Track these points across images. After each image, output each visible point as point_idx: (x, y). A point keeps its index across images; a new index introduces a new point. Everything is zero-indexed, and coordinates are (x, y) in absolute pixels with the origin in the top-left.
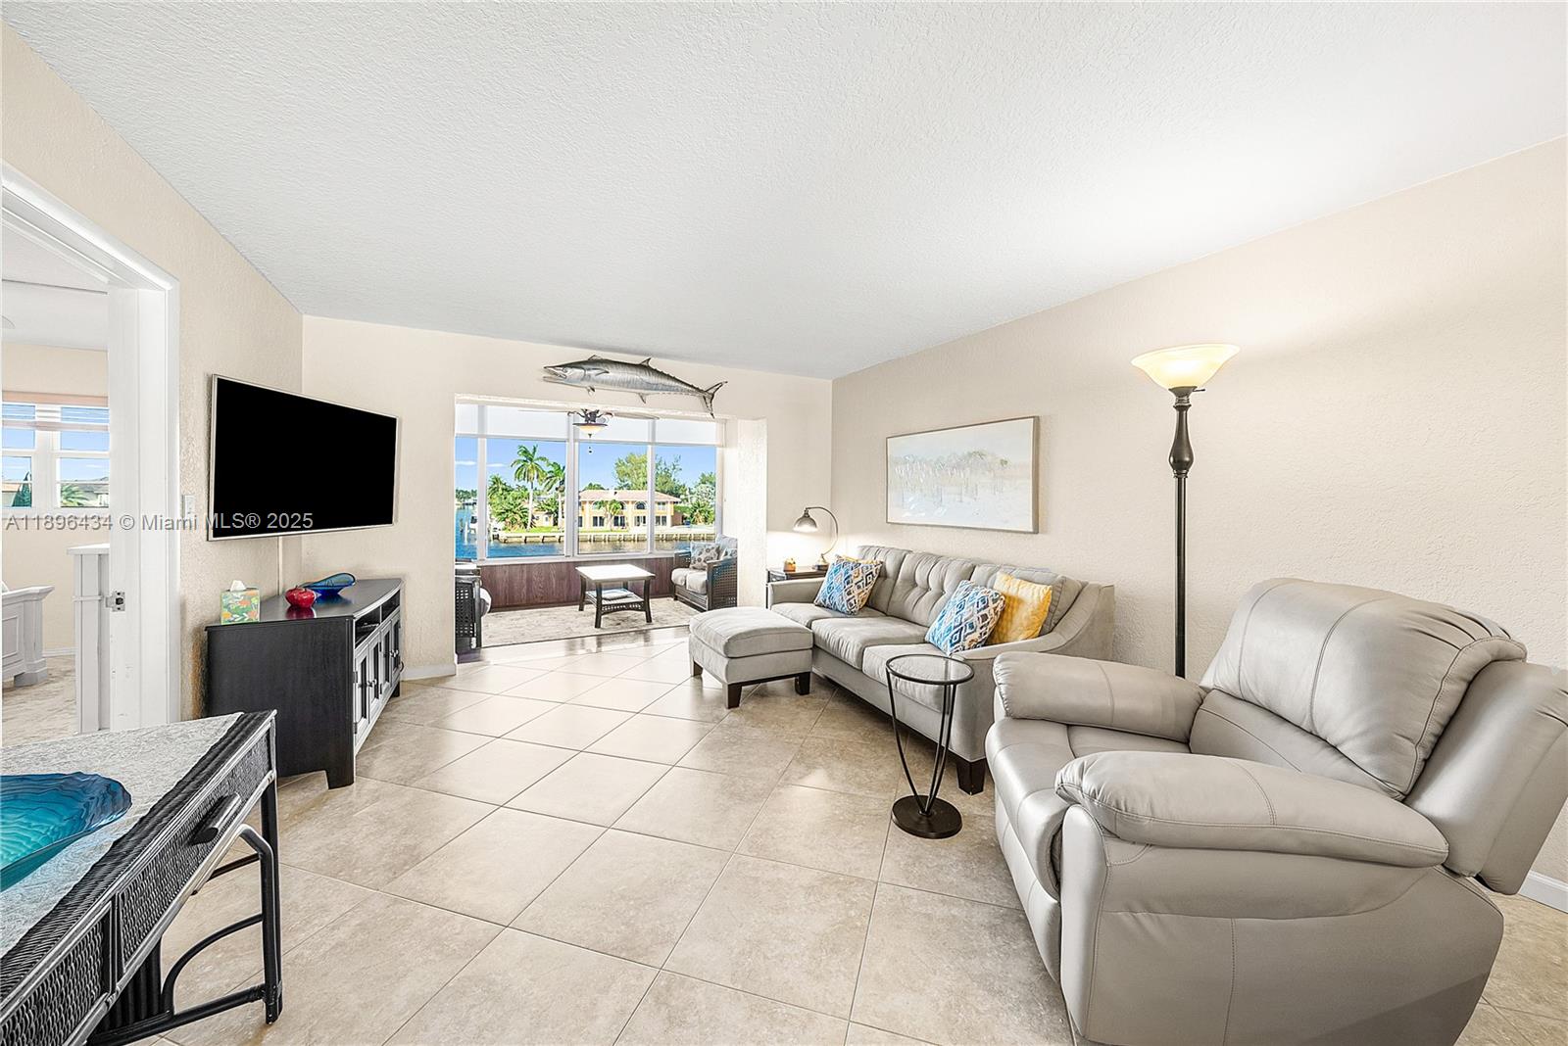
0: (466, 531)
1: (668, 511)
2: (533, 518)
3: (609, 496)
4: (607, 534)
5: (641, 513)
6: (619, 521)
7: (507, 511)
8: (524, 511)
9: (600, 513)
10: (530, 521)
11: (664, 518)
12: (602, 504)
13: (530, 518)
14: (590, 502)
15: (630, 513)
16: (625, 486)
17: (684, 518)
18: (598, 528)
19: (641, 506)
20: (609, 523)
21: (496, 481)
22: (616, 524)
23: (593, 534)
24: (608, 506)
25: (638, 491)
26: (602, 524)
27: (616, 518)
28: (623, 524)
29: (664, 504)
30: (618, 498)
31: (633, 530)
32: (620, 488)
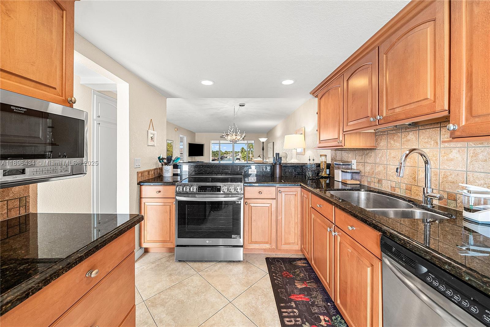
2: (251, 158)
7: (245, 157)
8: (249, 157)
10: (250, 160)
13: (250, 159)
21: (243, 148)
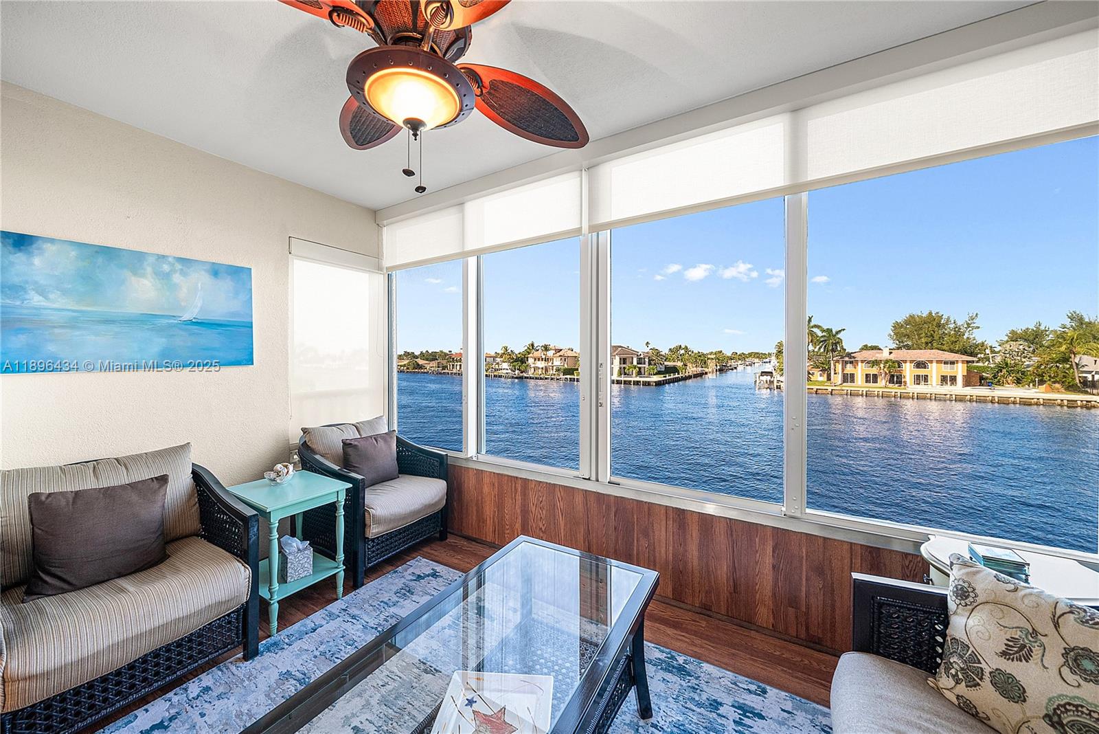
0: (758, 382)
1: (960, 370)
3: (885, 355)
4: (881, 390)
5: (921, 372)
6: (896, 379)
9: (874, 371)
11: (953, 379)
12: (875, 363)
14: (862, 362)
15: (908, 371)
16: (904, 346)
17: (982, 378)
18: (871, 384)
19: (920, 365)
20: (882, 382)
22: (891, 381)
23: (865, 390)
24: (882, 366)
25: (918, 351)
26: (875, 381)
27: (892, 376)
28: (899, 382)
29: (952, 363)
30: (892, 357)
31: (912, 388)
32: (898, 349)
